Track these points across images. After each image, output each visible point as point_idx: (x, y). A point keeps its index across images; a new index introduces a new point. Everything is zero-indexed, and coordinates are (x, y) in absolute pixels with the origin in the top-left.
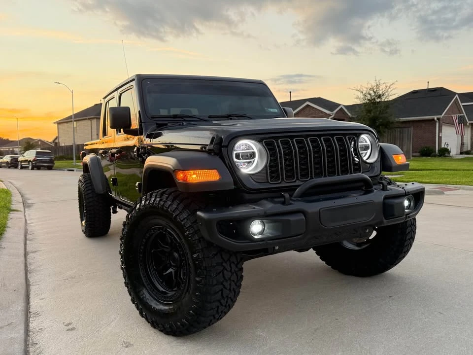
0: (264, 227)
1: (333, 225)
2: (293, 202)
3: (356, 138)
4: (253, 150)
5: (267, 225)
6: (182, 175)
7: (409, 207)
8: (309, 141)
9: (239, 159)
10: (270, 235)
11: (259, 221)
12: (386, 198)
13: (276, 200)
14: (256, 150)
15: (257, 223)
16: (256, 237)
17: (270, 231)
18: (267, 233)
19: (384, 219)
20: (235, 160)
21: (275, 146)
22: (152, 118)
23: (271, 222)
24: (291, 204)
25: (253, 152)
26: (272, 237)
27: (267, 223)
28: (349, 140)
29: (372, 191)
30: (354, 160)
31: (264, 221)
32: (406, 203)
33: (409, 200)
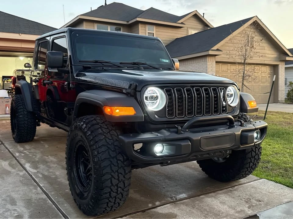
0: (163, 148)
1: (207, 148)
2: (183, 132)
3: (225, 89)
4: (157, 94)
5: (165, 147)
6: (109, 110)
7: (256, 138)
8: (195, 90)
9: (147, 100)
10: (167, 154)
11: (160, 144)
12: (243, 131)
13: (171, 130)
14: (159, 95)
15: (159, 145)
16: (158, 155)
17: (167, 151)
18: (165, 152)
19: (240, 145)
20: (145, 101)
21: (172, 92)
22: (79, 62)
23: (169, 145)
24: (182, 133)
25: (157, 96)
26: (169, 155)
27: (165, 145)
28: (220, 90)
29: (233, 127)
30: (222, 104)
31: (163, 144)
32: (255, 135)
33: (257, 133)
